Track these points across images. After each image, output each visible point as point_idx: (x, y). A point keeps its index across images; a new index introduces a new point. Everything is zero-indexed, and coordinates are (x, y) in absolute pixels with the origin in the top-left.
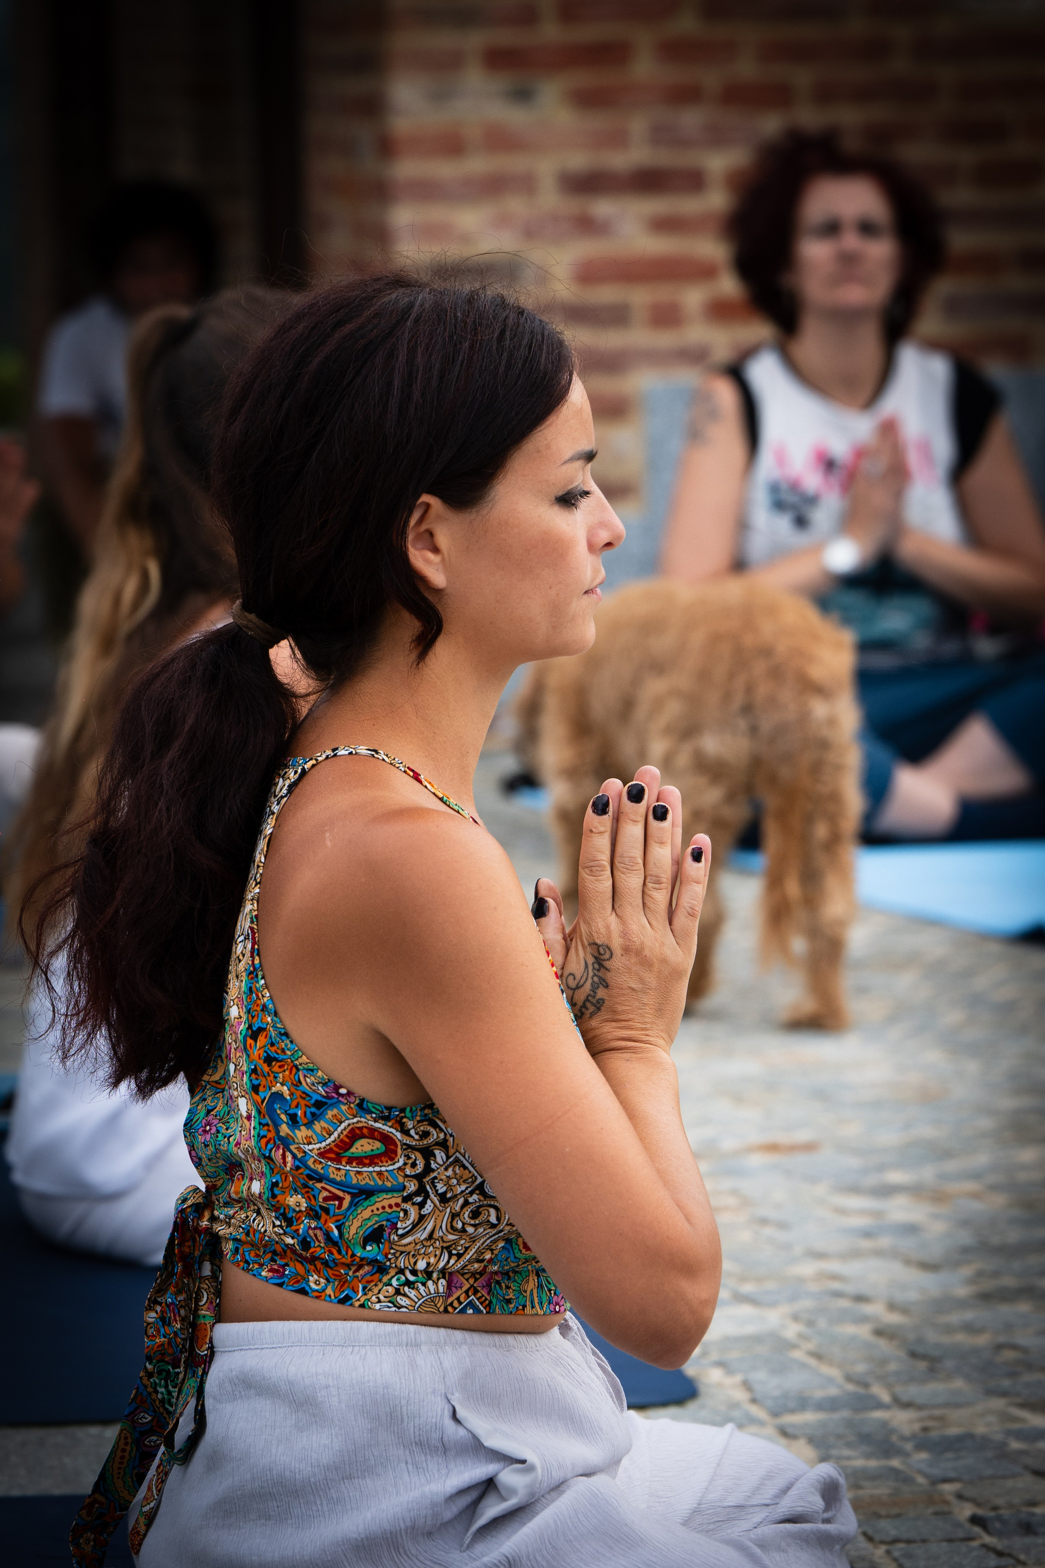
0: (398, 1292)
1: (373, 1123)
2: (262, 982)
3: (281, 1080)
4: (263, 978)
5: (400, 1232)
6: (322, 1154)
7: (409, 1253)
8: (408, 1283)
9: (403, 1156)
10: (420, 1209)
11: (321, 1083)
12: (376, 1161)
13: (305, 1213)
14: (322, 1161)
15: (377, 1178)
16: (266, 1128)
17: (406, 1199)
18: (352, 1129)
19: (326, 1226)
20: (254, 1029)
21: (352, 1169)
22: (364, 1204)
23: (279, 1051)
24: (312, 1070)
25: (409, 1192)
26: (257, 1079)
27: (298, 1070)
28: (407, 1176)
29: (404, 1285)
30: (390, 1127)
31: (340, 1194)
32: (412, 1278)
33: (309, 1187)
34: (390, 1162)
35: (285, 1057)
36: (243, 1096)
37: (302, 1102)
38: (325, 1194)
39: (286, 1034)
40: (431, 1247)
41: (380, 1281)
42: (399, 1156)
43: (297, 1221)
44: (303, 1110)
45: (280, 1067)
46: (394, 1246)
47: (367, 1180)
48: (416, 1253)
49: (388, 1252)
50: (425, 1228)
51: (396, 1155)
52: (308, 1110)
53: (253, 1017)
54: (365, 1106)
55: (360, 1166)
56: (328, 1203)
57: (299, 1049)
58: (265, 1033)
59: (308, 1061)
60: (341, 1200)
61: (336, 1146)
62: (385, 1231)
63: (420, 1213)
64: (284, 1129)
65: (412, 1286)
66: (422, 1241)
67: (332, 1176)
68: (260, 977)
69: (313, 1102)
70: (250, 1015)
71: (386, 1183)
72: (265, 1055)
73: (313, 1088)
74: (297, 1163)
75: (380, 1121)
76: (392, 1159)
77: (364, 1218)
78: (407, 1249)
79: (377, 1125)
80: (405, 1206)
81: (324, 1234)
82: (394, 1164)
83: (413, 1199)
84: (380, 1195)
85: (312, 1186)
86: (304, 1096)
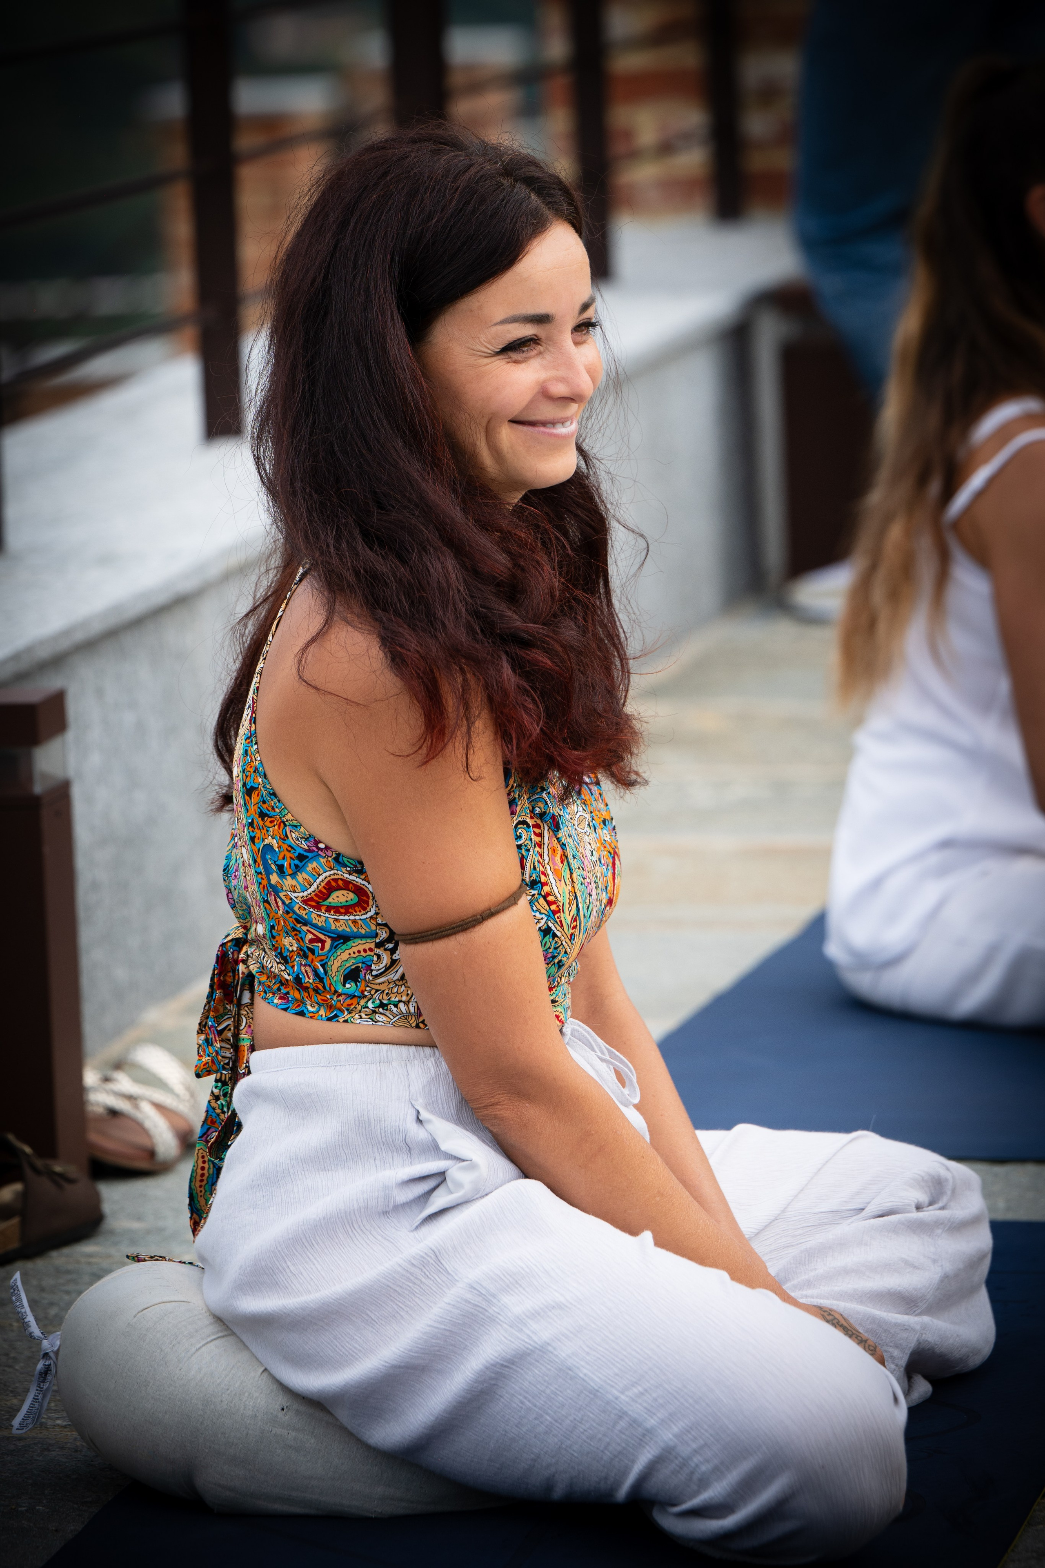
1: (347, 876)
3: (272, 834)
4: (256, 743)
5: (374, 973)
6: (305, 902)
7: (383, 991)
9: (374, 906)
10: (392, 954)
11: (304, 838)
12: (350, 910)
13: (296, 953)
14: (306, 907)
15: (352, 925)
16: (260, 876)
17: (379, 945)
18: (329, 882)
19: (313, 964)
21: (331, 916)
22: (342, 947)
23: (270, 809)
24: (296, 826)
25: (381, 939)
26: (253, 831)
27: (285, 825)
28: (379, 924)
30: (363, 880)
31: (322, 937)
33: (297, 931)
34: (363, 912)
35: (274, 814)
36: (244, 847)
37: (288, 855)
38: (310, 936)
39: (274, 794)
40: (403, 986)
42: (370, 907)
43: (291, 958)
44: (289, 862)
45: (271, 822)
46: (369, 985)
48: (390, 992)
49: (364, 989)
50: (397, 971)
51: (368, 906)
52: (293, 862)
54: (340, 860)
55: (338, 915)
56: (313, 944)
57: (285, 808)
58: (257, 792)
59: (293, 818)
60: (323, 942)
61: (316, 895)
62: (361, 971)
63: (391, 958)
64: (274, 878)
66: (394, 981)
67: (314, 921)
68: (254, 742)
69: (296, 854)
71: (360, 930)
72: (259, 810)
73: (297, 842)
74: (286, 908)
75: (354, 874)
76: (364, 909)
77: (343, 960)
78: (381, 987)
79: (351, 877)
80: (377, 951)
81: (313, 971)
82: (366, 913)
83: (385, 946)
84: (356, 940)
85: (299, 929)
86: (289, 849)
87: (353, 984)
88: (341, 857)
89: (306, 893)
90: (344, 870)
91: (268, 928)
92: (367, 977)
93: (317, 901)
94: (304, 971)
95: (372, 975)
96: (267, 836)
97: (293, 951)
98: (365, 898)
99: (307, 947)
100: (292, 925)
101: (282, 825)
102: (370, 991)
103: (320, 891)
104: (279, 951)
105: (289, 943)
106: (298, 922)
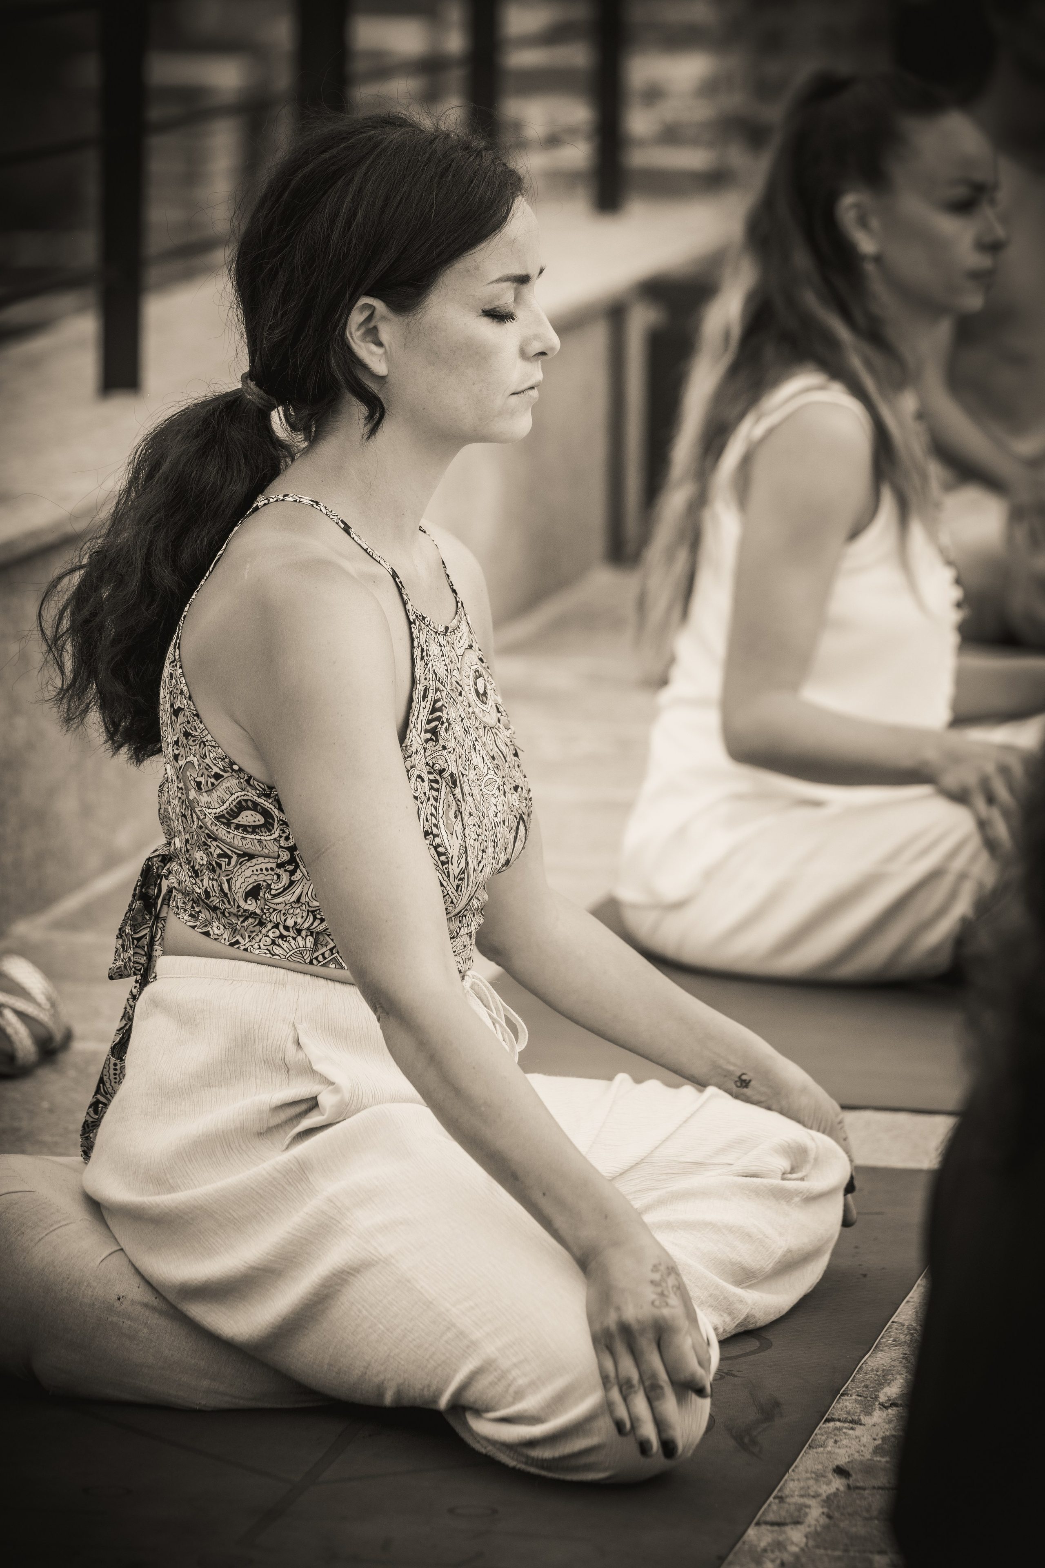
0: (273, 943)
1: (256, 798)
2: (180, 671)
3: (193, 753)
4: (180, 667)
5: (273, 892)
6: (218, 818)
7: (280, 911)
8: (282, 936)
9: (278, 829)
10: (291, 876)
11: (220, 758)
12: (257, 830)
13: (206, 867)
14: (217, 823)
15: (257, 844)
16: (181, 791)
17: (280, 866)
18: (240, 801)
19: (220, 879)
20: (176, 708)
21: (239, 834)
22: (246, 864)
23: (193, 729)
24: (214, 747)
25: (282, 860)
26: (177, 749)
27: (205, 745)
28: (281, 847)
29: (278, 937)
30: (270, 804)
31: (230, 853)
32: (285, 933)
33: (208, 845)
34: (268, 833)
35: (197, 734)
36: (168, 763)
37: (206, 773)
38: (219, 851)
39: (197, 715)
40: (299, 909)
41: (260, 932)
42: (275, 829)
43: (201, 872)
44: (206, 779)
45: (194, 741)
46: (267, 903)
47: (250, 845)
48: (286, 912)
49: (263, 907)
50: (294, 892)
51: (273, 828)
52: (210, 780)
53: (174, 698)
54: (251, 783)
55: (245, 833)
56: (221, 859)
57: (206, 729)
58: (183, 712)
59: (212, 739)
60: (230, 858)
61: (227, 813)
62: (262, 889)
63: (290, 879)
64: (193, 794)
65: (285, 939)
66: (291, 903)
67: (224, 838)
68: (178, 666)
69: (213, 773)
70: (172, 696)
71: (264, 849)
72: (184, 730)
73: (214, 762)
74: (200, 823)
75: (263, 797)
76: (270, 831)
77: (246, 876)
78: (279, 907)
79: (259, 800)
80: (278, 871)
81: (219, 885)
82: (271, 835)
83: (285, 867)
85: (209, 844)
86: (207, 767)
87: (254, 901)
88: (252, 780)
89: (218, 811)
90: (254, 792)
91: (184, 841)
92: (266, 897)
93: (227, 819)
94: (211, 885)
95: (271, 894)
96: (189, 754)
97: (203, 865)
98: (271, 821)
99: (216, 862)
100: (203, 839)
101: (202, 744)
102: (268, 910)
103: (231, 810)
104: (192, 864)
105: (199, 856)
106: (209, 836)
